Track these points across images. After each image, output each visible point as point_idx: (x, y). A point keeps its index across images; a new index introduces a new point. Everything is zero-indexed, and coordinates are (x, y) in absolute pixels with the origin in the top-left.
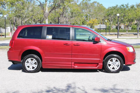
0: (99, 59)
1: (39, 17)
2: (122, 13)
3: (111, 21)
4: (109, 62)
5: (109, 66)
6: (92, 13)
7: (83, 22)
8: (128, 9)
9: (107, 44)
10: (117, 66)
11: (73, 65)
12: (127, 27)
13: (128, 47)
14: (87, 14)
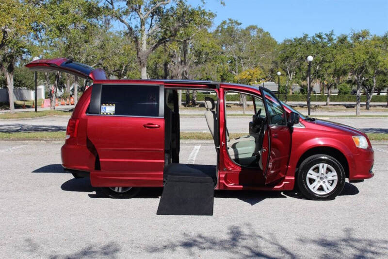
1: (118, 62)
2: (318, 53)
3: (290, 73)
4: (310, 174)
5: (311, 183)
6: (245, 53)
7: (224, 74)
8: (332, 45)
9: (306, 129)
10: (330, 183)
11: (223, 181)
12: (328, 89)
13: (356, 137)
14: (233, 55)
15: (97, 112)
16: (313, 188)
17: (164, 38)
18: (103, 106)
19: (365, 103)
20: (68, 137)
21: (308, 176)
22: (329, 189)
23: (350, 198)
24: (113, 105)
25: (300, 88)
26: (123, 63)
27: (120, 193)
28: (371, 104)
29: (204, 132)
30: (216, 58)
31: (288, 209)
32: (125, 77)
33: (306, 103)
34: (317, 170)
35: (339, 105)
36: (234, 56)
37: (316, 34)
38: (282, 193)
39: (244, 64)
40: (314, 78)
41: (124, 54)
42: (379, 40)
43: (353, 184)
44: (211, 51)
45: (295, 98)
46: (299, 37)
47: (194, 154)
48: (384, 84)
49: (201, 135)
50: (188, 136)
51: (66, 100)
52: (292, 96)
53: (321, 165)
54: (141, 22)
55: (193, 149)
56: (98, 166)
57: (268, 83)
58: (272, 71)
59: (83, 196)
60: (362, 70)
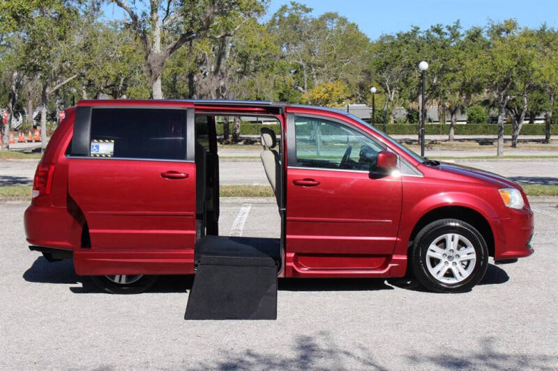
0: (394, 239)
1: (112, 72)
2: (435, 57)
3: (390, 89)
4: (432, 251)
5: (433, 266)
6: (319, 57)
7: (284, 91)
8: (457, 44)
9: (425, 178)
10: (463, 264)
11: (292, 264)
12: (452, 115)
13: (505, 190)
14: (299, 60)
15: (85, 152)
16: (437, 273)
17: (189, 33)
18: (95, 143)
19: (510, 137)
20: (36, 194)
21: (429, 253)
22: (463, 274)
23: (496, 288)
24: (110, 141)
25: (407, 113)
26: (121, 74)
27: (123, 285)
28: (520, 137)
29: (255, 184)
30: (272, 65)
31: (398, 308)
32: (124, 97)
33: (416, 137)
34: (443, 244)
35: (469, 140)
36: (301, 62)
37: (432, 27)
38: (386, 282)
39: (317, 74)
40: (429, 97)
41: (121, 59)
42: (532, 35)
43: (500, 266)
44: (264, 54)
45: (398, 129)
46: (405, 32)
47: (241, 219)
48: (540, 106)
49: (251, 190)
50: (230, 190)
51: (26, 134)
52: (395, 126)
53: (449, 236)
54: (152, 7)
55: (238, 212)
56: (86, 241)
57: (355, 105)
58: (362, 87)
59: (62, 290)
60: (506, 84)
